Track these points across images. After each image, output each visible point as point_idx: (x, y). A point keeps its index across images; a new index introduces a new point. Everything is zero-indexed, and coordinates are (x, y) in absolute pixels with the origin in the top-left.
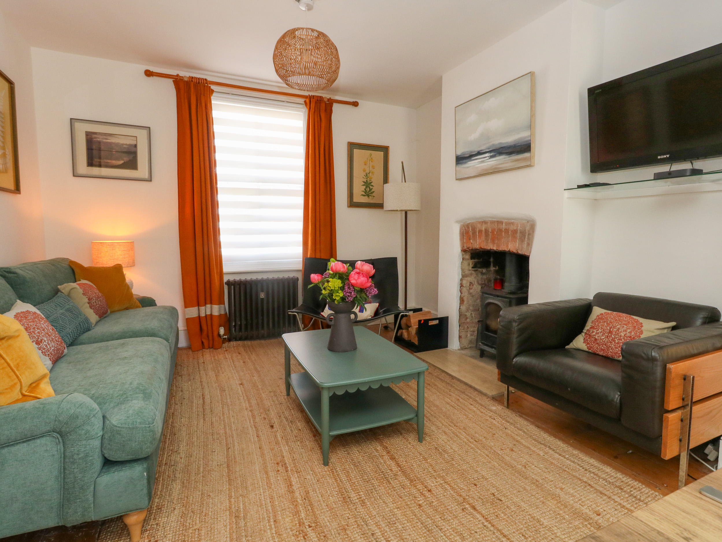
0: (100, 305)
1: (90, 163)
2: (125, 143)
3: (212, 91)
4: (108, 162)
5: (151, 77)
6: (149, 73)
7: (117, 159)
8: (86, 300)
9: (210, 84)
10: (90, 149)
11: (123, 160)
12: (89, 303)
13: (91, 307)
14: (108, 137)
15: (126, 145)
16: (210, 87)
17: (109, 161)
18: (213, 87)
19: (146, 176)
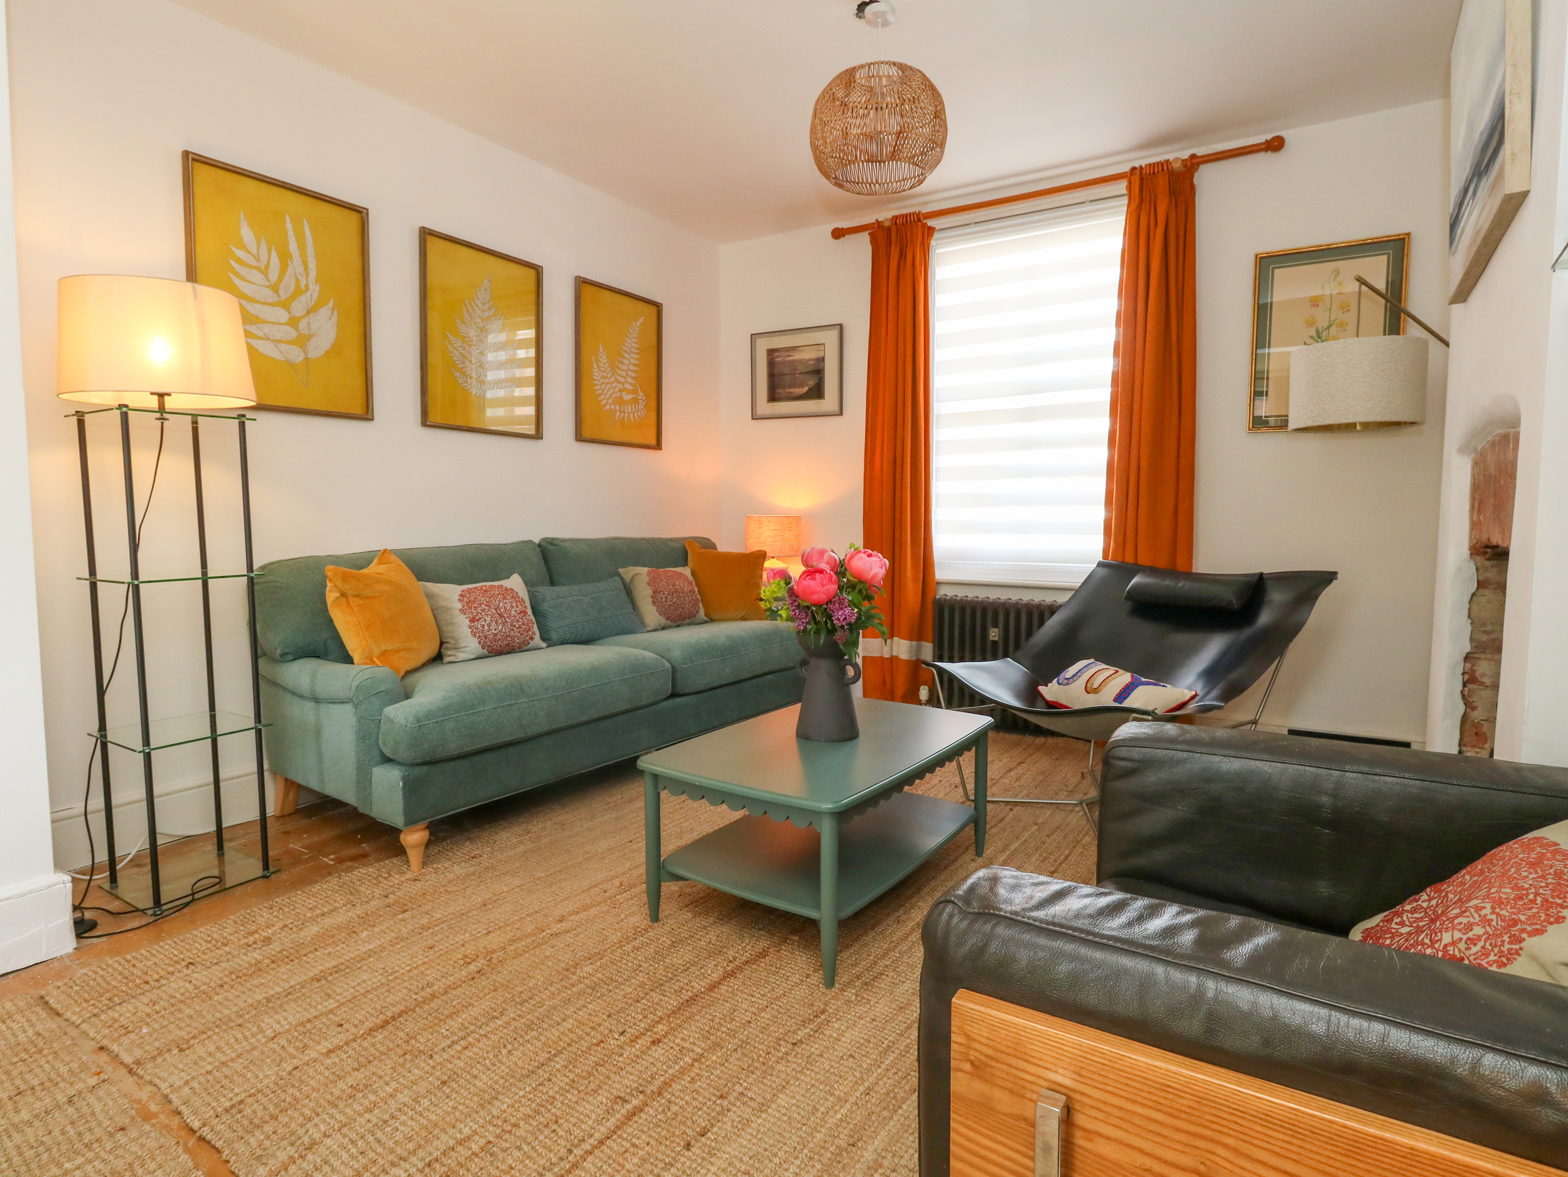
0: (675, 603)
1: (773, 398)
2: (810, 357)
3: (931, 230)
4: (790, 393)
5: (842, 239)
6: (838, 234)
7: (801, 385)
8: (650, 592)
9: (924, 219)
10: (771, 376)
11: (807, 385)
12: (652, 597)
13: (654, 603)
14: (792, 353)
15: (812, 360)
16: (926, 224)
17: (791, 390)
18: (931, 223)
19: (836, 408)
